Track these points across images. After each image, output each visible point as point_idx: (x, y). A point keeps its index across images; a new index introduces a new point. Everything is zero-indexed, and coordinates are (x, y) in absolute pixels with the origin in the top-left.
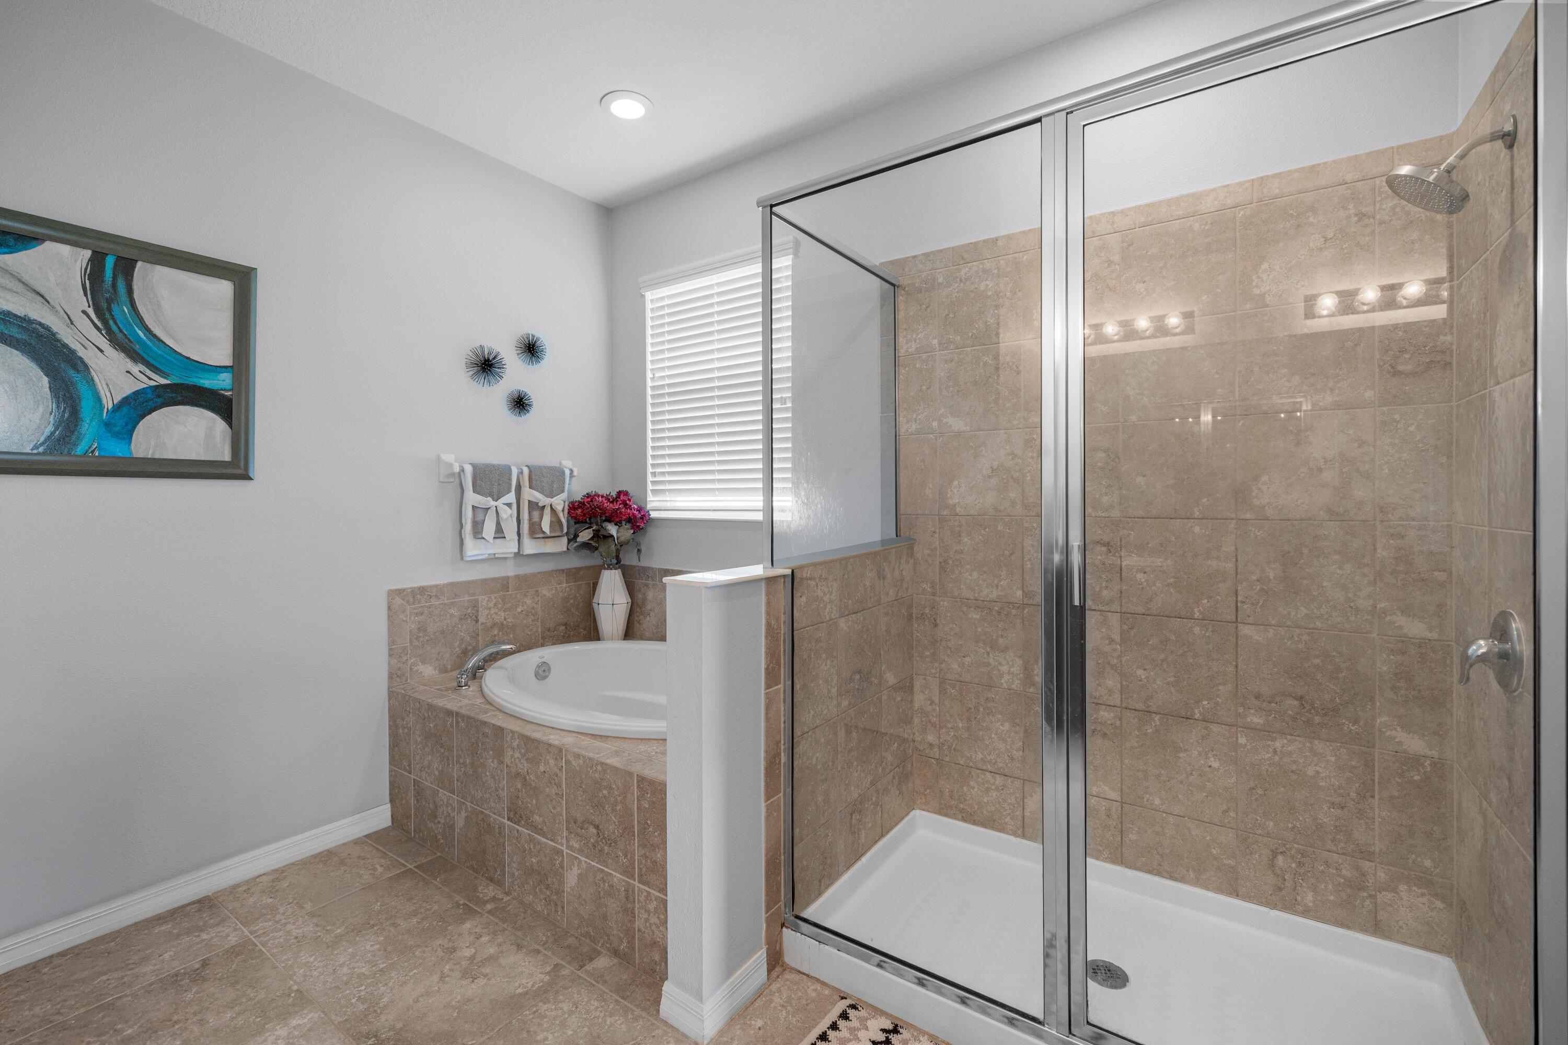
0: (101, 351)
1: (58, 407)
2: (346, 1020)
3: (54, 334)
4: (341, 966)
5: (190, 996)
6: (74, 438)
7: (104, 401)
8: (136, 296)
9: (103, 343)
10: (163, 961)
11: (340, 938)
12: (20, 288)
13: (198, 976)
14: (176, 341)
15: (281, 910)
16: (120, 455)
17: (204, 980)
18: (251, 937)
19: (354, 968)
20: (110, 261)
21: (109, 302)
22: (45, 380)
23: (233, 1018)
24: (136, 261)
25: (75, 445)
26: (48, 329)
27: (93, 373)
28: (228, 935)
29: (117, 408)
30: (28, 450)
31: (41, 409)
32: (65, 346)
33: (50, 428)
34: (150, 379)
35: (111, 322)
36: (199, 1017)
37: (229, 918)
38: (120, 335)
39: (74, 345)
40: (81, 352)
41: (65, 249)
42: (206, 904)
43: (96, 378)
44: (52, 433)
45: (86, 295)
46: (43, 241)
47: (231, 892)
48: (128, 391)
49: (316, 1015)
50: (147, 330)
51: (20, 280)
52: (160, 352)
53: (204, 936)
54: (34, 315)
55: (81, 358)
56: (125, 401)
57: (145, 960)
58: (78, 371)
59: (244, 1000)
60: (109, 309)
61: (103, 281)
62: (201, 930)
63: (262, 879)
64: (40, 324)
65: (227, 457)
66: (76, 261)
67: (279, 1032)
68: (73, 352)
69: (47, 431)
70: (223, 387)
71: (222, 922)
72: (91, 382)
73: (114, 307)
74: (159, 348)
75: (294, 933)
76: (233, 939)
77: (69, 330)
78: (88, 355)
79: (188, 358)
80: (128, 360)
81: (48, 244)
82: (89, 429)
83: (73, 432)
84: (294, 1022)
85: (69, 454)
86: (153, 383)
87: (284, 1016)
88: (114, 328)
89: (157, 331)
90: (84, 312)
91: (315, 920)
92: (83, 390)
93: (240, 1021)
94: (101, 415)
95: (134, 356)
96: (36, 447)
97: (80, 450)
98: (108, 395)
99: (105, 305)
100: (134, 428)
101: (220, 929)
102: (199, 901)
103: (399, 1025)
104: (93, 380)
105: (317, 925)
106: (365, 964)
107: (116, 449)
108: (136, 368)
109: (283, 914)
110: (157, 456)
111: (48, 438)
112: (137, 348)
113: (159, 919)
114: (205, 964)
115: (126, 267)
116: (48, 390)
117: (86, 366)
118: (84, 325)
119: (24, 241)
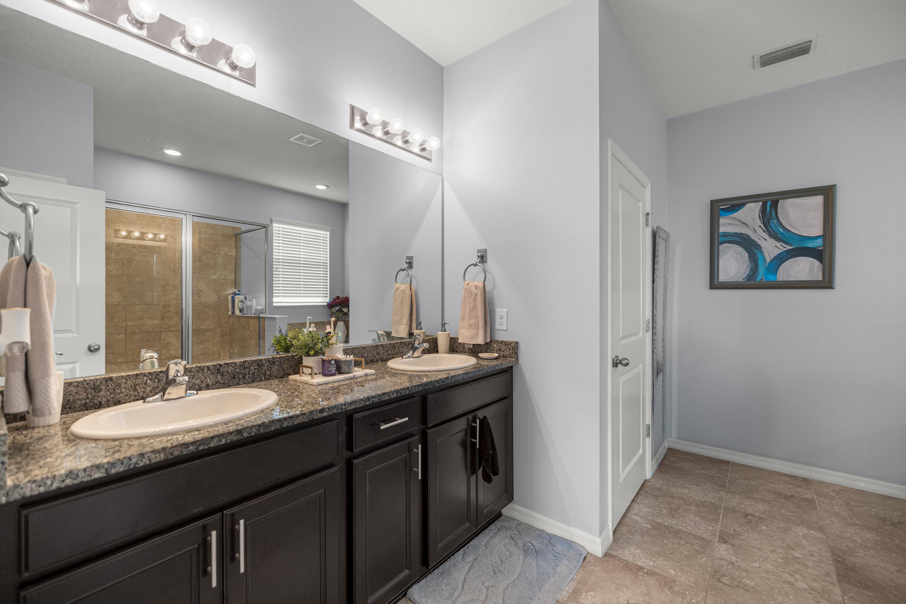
0: (766, 240)
1: (751, 264)
2: (834, 547)
3: (750, 237)
4: (848, 532)
5: (780, 500)
6: (756, 275)
7: (767, 260)
8: (779, 215)
9: (766, 236)
10: (779, 487)
11: (857, 524)
12: (738, 223)
13: (787, 497)
14: (796, 229)
15: (837, 500)
16: (773, 280)
17: (788, 500)
18: (816, 500)
19: (853, 537)
20: (769, 204)
21: (768, 220)
22: (747, 254)
23: (790, 515)
24: (779, 200)
25: (757, 277)
26: (747, 235)
27: (763, 249)
28: (807, 494)
29: (772, 261)
30: (741, 280)
31: (745, 265)
32: (754, 241)
33: (748, 272)
34: (785, 248)
35: (769, 228)
36: (779, 507)
37: (812, 489)
38: (772, 232)
39: (756, 240)
40: (759, 242)
41: (753, 205)
42: (806, 481)
43: (764, 251)
44: (749, 274)
45: (760, 220)
46: (746, 204)
47: (819, 483)
48: (776, 254)
49: (823, 537)
50: (783, 227)
51: (739, 221)
52: (788, 235)
53: (798, 489)
54: (744, 232)
55: (759, 244)
56: (775, 258)
57: (774, 483)
58: (757, 249)
59: (798, 514)
60: (769, 222)
61: (766, 212)
62: (798, 487)
63: (836, 486)
64: (745, 234)
65: (820, 278)
66: (757, 207)
67: (804, 530)
68: (756, 242)
69: (747, 274)
70: (818, 246)
71: (808, 489)
72: (762, 252)
73: (771, 221)
74: (788, 234)
75: (836, 510)
76: (808, 496)
77: (754, 234)
78: (761, 243)
79: (801, 236)
80: (776, 241)
81: (747, 204)
82: (761, 270)
83: (755, 273)
84: (812, 532)
85: (754, 281)
86: (786, 249)
87: (810, 528)
88: (770, 230)
89: (788, 227)
90: (760, 226)
91: (849, 512)
92: (759, 256)
93: (793, 518)
94: (766, 265)
95: (778, 239)
96: (744, 279)
97: (758, 279)
98: (768, 256)
99: (767, 222)
100: (778, 269)
101: (806, 490)
102: (804, 479)
103: (857, 565)
104: (763, 252)
105: (849, 514)
106: (861, 539)
107: (772, 278)
108: (779, 244)
109: (836, 502)
110: (787, 280)
111: (748, 276)
112: (779, 236)
113: (786, 475)
114: (792, 496)
115: (775, 205)
116: (747, 258)
117: (760, 247)
118: (760, 231)
119: (741, 206)
